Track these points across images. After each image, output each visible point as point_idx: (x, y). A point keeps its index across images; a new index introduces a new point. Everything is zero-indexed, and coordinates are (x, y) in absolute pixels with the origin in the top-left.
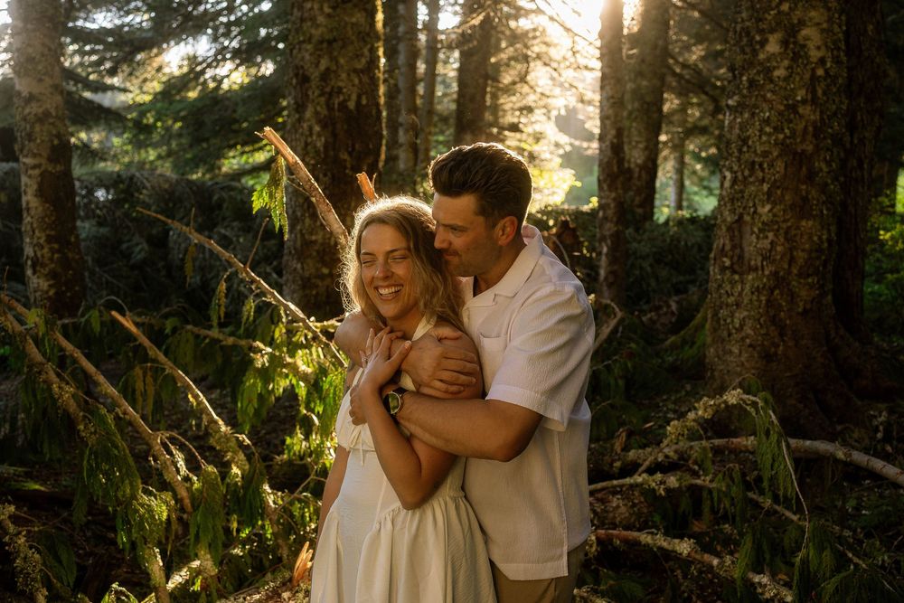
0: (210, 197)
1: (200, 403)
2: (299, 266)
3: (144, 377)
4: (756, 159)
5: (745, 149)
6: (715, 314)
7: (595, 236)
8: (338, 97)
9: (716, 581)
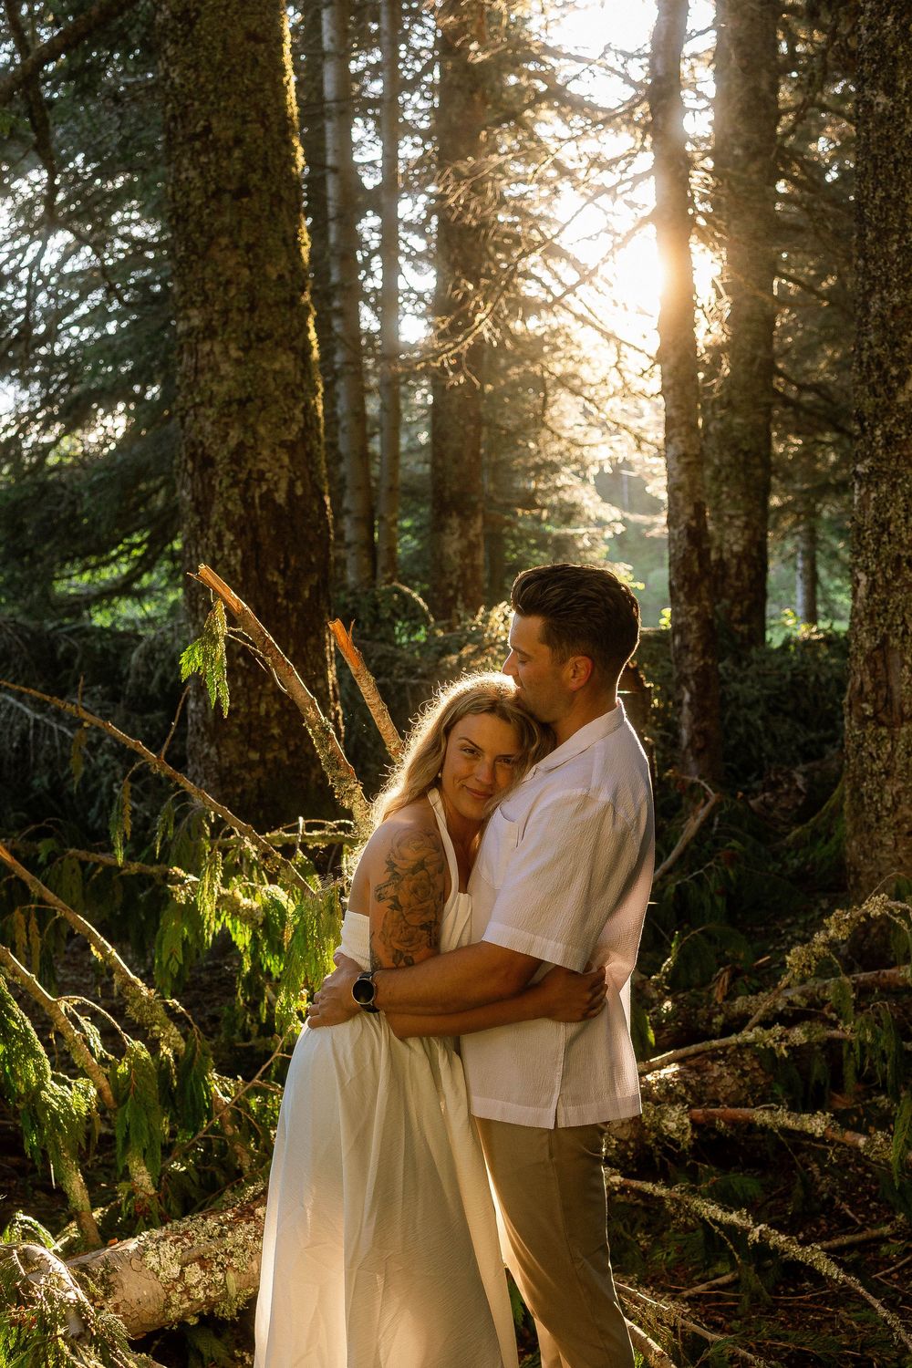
0: (53, 649)
1: (108, 957)
2: (213, 751)
3: (27, 925)
4: (903, 553)
5: (885, 538)
6: (856, 789)
7: (670, 675)
8: (260, 486)
9: (869, 1175)
